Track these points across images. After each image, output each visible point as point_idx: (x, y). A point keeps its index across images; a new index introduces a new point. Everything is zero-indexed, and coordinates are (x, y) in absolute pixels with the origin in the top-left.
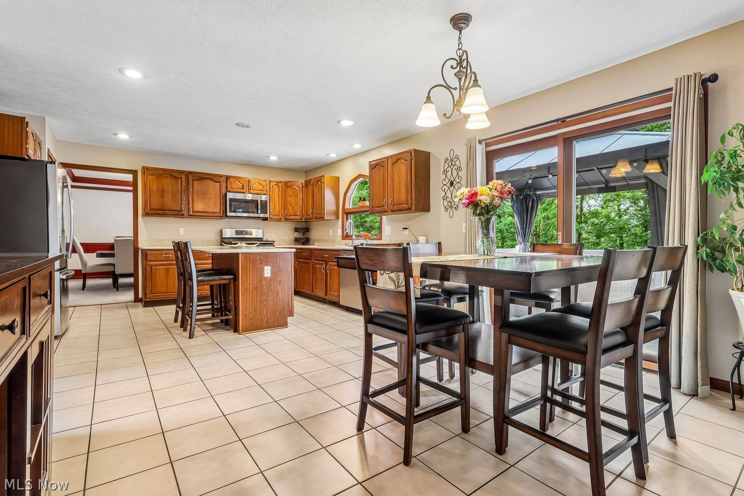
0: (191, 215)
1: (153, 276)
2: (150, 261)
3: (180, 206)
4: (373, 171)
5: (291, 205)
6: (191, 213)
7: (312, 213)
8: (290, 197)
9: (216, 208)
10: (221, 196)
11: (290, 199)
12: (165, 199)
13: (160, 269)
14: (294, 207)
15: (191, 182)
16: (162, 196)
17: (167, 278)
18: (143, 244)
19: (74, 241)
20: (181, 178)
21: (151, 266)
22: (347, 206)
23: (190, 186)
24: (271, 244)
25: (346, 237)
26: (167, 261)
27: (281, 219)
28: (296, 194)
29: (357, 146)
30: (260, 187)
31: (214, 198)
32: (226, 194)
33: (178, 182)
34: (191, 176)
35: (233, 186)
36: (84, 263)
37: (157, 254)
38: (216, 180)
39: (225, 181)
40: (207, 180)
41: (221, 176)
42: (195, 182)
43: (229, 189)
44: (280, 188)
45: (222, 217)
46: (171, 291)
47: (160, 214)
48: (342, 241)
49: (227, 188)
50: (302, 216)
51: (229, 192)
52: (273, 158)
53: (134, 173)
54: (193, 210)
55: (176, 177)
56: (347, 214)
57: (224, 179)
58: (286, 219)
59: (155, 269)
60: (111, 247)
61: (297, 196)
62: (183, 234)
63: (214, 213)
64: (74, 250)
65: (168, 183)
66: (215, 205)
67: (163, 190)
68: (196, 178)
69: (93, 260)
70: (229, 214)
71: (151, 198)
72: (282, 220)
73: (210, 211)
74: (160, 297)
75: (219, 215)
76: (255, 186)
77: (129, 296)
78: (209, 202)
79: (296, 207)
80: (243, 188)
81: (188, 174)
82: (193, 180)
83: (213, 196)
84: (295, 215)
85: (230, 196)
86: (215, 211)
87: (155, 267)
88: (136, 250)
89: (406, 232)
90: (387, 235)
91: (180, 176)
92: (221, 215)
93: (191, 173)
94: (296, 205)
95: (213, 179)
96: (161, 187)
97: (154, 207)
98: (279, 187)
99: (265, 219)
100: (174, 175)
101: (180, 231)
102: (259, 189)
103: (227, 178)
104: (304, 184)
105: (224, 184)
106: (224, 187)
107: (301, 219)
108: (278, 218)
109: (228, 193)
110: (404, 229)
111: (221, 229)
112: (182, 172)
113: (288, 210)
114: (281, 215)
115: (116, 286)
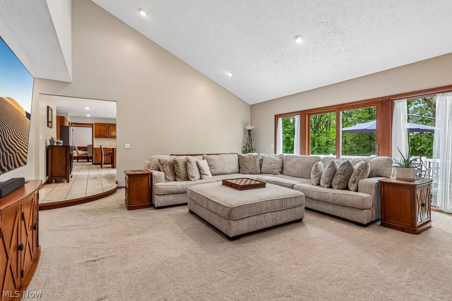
2: (96, 151)
12: (101, 132)
18: (95, 147)
19: (75, 146)
21: (97, 153)
23: (109, 128)
33: (105, 127)
36: (78, 153)
42: (111, 127)
54: (110, 135)
60: (86, 148)
64: (75, 149)
65: (102, 127)
69: (81, 152)
77: (91, 163)
88: (93, 148)
93: (110, 124)
96: (100, 129)
97: (98, 135)
100: (104, 125)
112: (107, 124)
115: (88, 161)
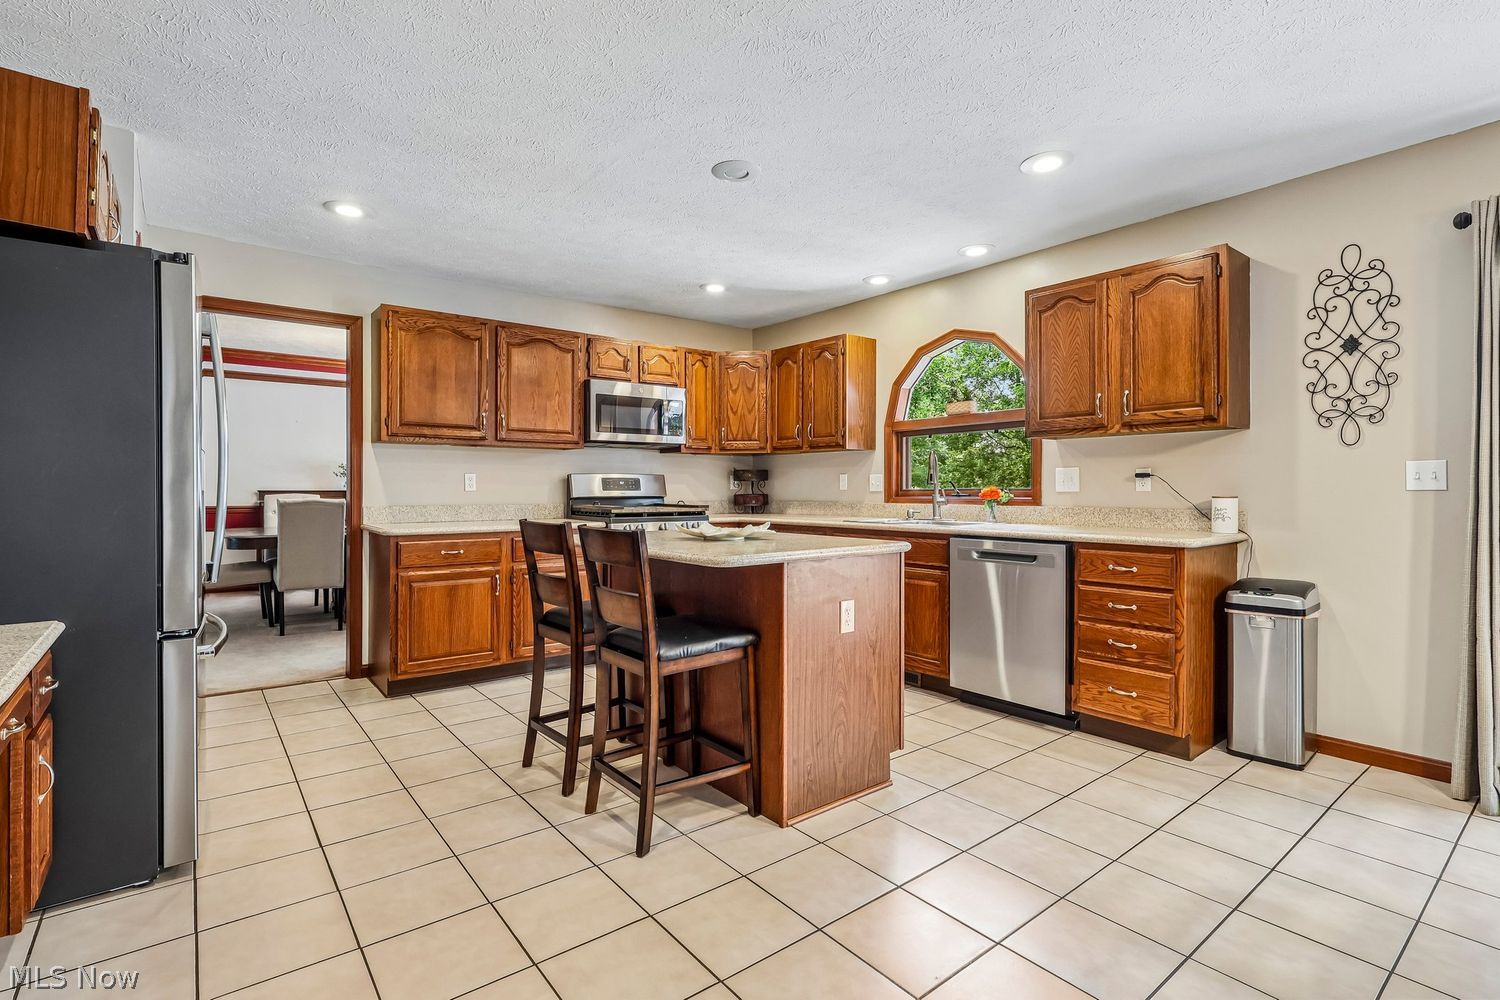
0: (503, 440)
1: (415, 610)
2: (408, 568)
3: (476, 416)
4: (1044, 316)
5: (735, 413)
6: (503, 434)
7: (801, 432)
8: (735, 391)
9: (563, 421)
10: (576, 389)
11: (736, 399)
12: (440, 399)
13: (433, 589)
14: (743, 417)
15: (505, 351)
16: (432, 387)
17: (451, 613)
18: (378, 517)
20: (480, 339)
21: (411, 581)
22: (901, 415)
23: (503, 360)
24: (700, 513)
25: (897, 495)
26: (450, 566)
27: (710, 448)
28: (750, 386)
29: (977, 253)
30: (665, 367)
31: (559, 394)
32: (586, 385)
33: (473, 350)
34: (504, 335)
35: (603, 363)
37: (427, 548)
38: (563, 346)
39: (584, 350)
40: (541, 345)
41: (576, 336)
42: (515, 351)
43: (594, 370)
44: (710, 369)
45: (577, 443)
46: (461, 649)
47: (425, 436)
48: (887, 505)
49: (588, 369)
50: (763, 439)
51: (595, 377)
52: (715, 289)
53: (352, 323)
54: (507, 424)
55: (467, 337)
56: (900, 435)
57: (581, 343)
58: (723, 449)
59: (420, 589)
61: (750, 390)
62: (474, 489)
63: (558, 433)
65: (447, 352)
66: (561, 412)
67: (434, 371)
68: (517, 341)
70: (595, 435)
71: (406, 392)
72: (713, 451)
73: (549, 428)
74: (434, 668)
75: (569, 437)
76: (654, 363)
78: (548, 404)
79: (750, 418)
80: (626, 369)
81: (498, 327)
82: (508, 344)
83: (557, 387)
84: (746, 437)
85: (598, 387)
86: (560, 428)
87: (422, 584)
88: (354, 535)
89: (1146, 485)
90: (1060, 493)
91: (478, 334)
92: (575, 437)
93: (504, 325)
94: (750, 412)
95: (556, 342)
96: (430, 363)
98: (706, 367)
99: (676, 449)
100: (461, 329)
101: (467, 482)
102: (663, 371)
103: (589, 340)
104: (769, 362)
105: (582, 356)
106: (582, 365)
107: (761, 448)
108: (703, 445)
109: (593, 381)
110: (1137, 475)
111: (564, 475)
112: (484, 323)
113: (729, 424)
114: (710, 438)
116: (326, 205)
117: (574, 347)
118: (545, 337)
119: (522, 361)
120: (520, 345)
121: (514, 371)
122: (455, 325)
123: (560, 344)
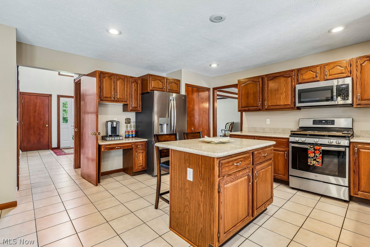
0: (267, 109)
3: (258, 103)
6: (266, 107)
9: (288, 100)
10: (291, 89)
12: (249, 99)
15: (267, 83)
16: (248, 98)
20: (259, 82)
23: (266, 86)
31: (285, 92)
32: (295, 86)
33: (257, 85)
34: (265, 78)
35: (304, 77)
39: (296, 75)
40: (279, 78)
42: (269, 82)
51: (298, 83)
54: (267, 104)
55: (256, 82)
57: (295, 73)
62: (269, 123)
63: (285, 105)
65: (251, 87)
66: (286, 99)
67: (248, 93)
70: (297, 105)
71: (242, 100)
73: (282, 104)
75: (289, 106)
78: (281, 96)
80: (317, 77)
81: (262, 77)
82: (267, 80)
83: (284, 90)
86: (286, 103)
91: (258, 80)
97: (243, 106)
101: (267, 122)
102: (339, 72)
103: (298, 71)
106: (295, 80)
112: (259, 77)
116: (210, 65)
117: (291, 75)
118: (280, 75)
119: (272, 85)
120: (271, 80)
121: (270, 88)
122: (253, 80)
123: (286, 76)
